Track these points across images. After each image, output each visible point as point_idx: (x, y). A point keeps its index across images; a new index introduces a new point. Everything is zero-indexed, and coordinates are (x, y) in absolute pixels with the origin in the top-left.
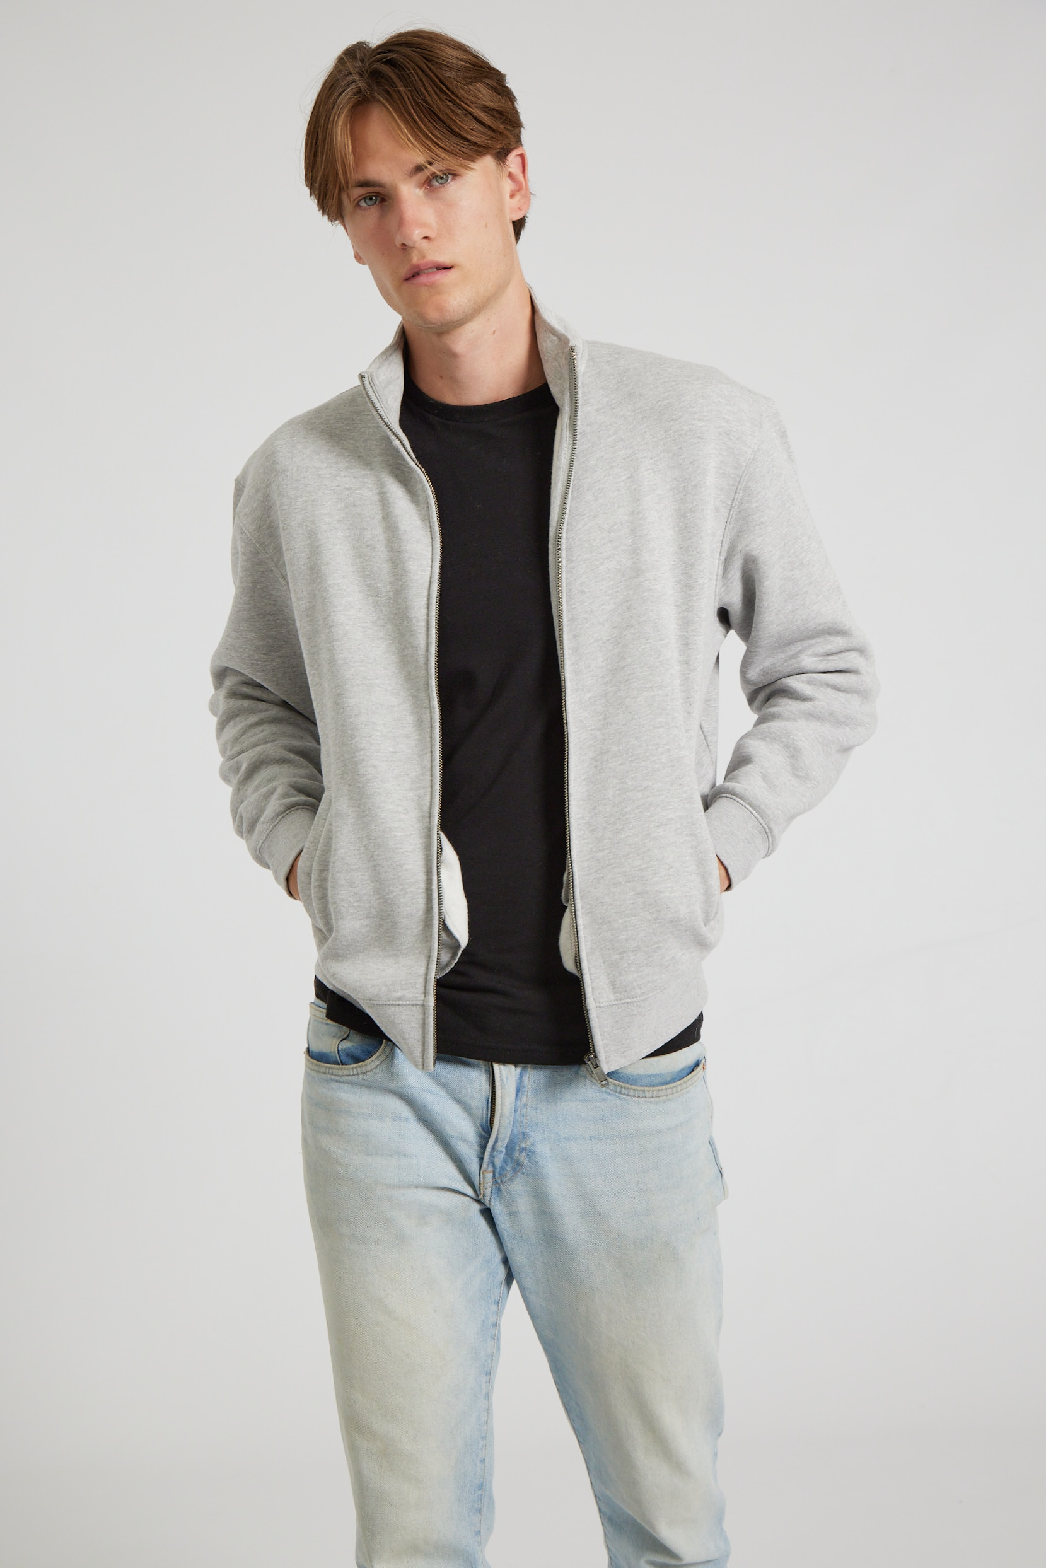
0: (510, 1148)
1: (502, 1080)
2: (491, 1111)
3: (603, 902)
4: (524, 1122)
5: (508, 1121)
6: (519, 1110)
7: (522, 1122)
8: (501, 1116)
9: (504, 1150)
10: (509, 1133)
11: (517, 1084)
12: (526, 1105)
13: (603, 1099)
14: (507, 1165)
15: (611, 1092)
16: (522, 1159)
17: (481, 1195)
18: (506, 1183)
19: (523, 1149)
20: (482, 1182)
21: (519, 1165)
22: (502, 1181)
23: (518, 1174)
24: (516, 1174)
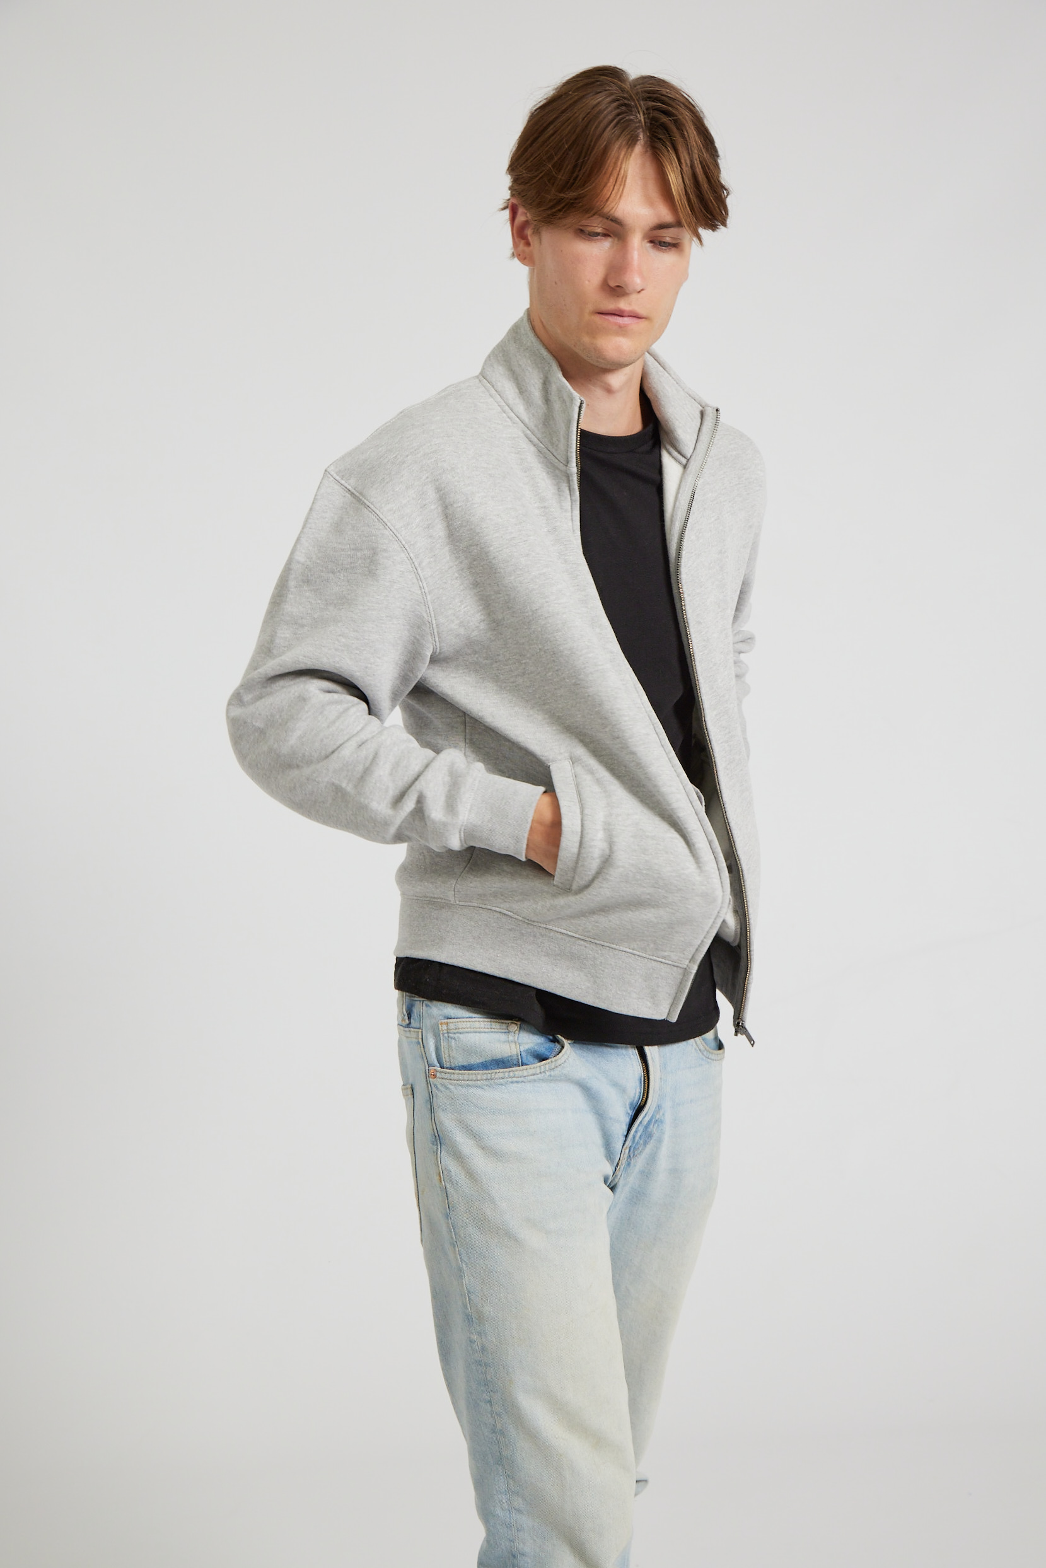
0: (649, 1123)
4: (660, 1095)
9: (645, 1125)
10: (655, 1107)
13: (700, 1065)
14: (641, 1139)
15: (704, 1058)
16: (654, 1130)
17: (617, 1171)
18: (636, 1156)
19: (657, 1120)
20: (621, 1159)
21: (650, 1136)
22: (634, 1155)
23: (647, 1146)
24: (645, 1146)
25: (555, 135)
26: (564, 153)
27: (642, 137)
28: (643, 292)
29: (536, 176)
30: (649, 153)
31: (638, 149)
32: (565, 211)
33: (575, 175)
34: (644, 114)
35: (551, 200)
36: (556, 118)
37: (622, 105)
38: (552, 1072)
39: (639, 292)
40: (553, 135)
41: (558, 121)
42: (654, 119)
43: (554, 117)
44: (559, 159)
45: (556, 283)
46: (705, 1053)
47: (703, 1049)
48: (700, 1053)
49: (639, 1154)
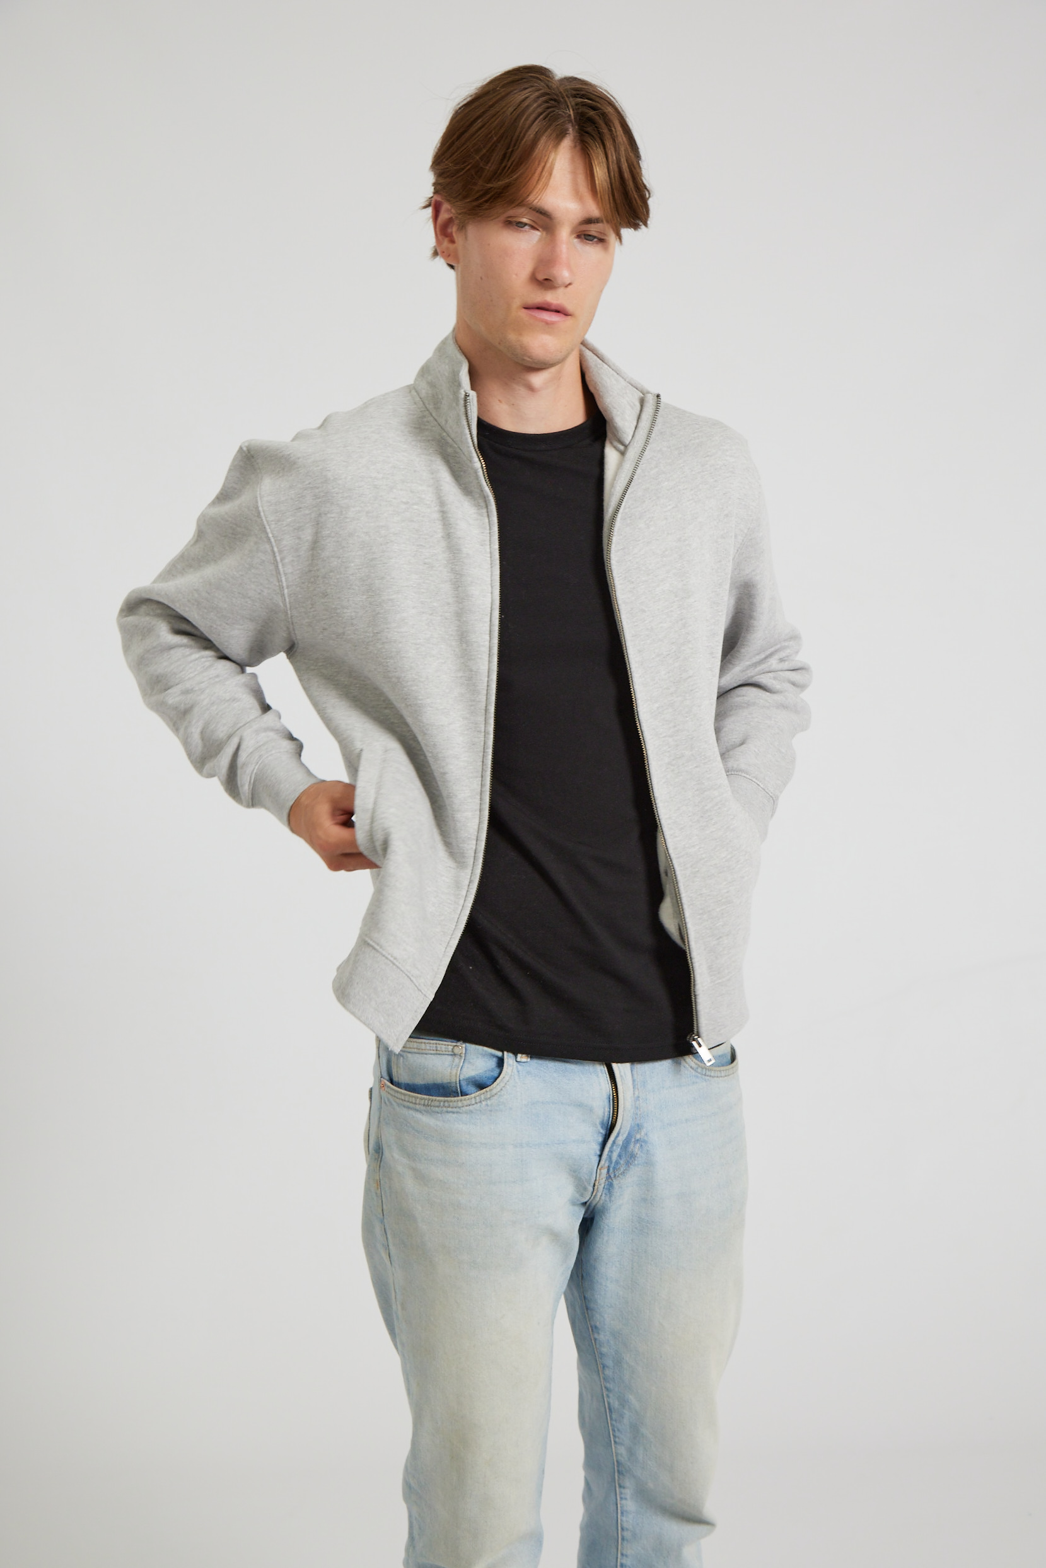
0: (627, 1141)
1: (621, 1076)
2: (613, 1107)
4: (639, 1113)
5: (629, 1115)
7: (637, 1114)
8: (624, 1110)
9: (621, 1145)
10: (630, 1126)
13: (693, 1083)
14: (621, 1159)
15: (699, 1075)
16: (636, 1150)
17: (595, 1192)
18: (618, 1176)
19: (638, 1140)
20: (597, 1179)
21: (633, 1156)
22: (615, 1176)
23: (631, 1166)
24: (629, 1167)
25: (483, 129)
26: (492, 146)
27: (571, 131)
28: (570, 287)
29: (463, 169)
30: (578, 147)
31: (567, 143)
32: (491, 202)
33: (503, 165)
34: (573, 110)
35: (478, 192)
36: (484, 113)
37: (551, 100)
38: (488, 1101)
39: (566, 286)
40: (480, 128)
41: (487, 115)
42: (582, 115)
43: (481, 112)
44: (487, 151)
45: (481, 278)
46: (699, 1070)
47: (697, 1066)
48: (692, 1071)
49: (621, 1175)
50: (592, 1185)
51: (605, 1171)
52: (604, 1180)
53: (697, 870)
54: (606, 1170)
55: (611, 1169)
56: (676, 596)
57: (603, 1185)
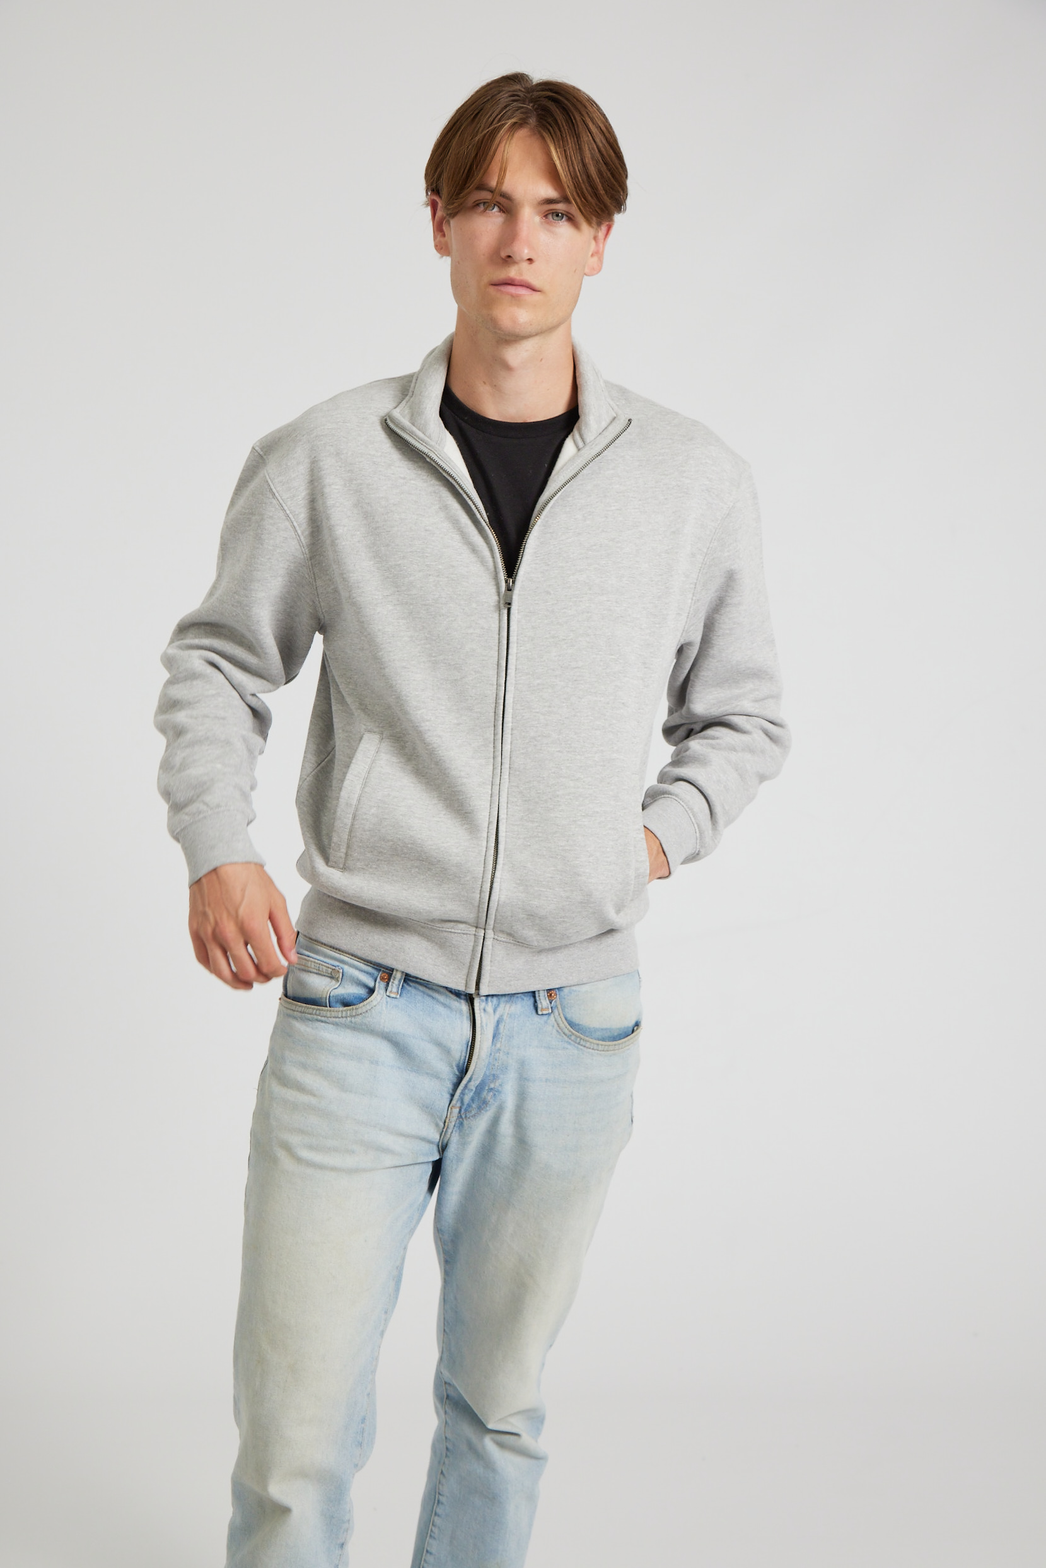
0: (480, 1089)
1: (482, 1026)
2: (470, 1053)
3: (525, 867)
4: (496, 1065)
5: (483, 1064)
6: (493, 1054)
7: (494, 1065)
8: (478, 1058)
9: (474, 1089)
10: (482, 1074)
11: (494, 1031)
12: (499, 1050)
13: (564, 1048)
14: (473, 1102)
15: (572, 1042)
16: (489, 1098)
17: (445, 1128)
18: (469, 1118)
19: (492, 1089)
20: (448, 1116)
21: (485, 1102)
22: (466, 1117)
23: (482, 1111)
24: (480, 1111)
46: (573, 1037)
47: (570, 1033)
48: (564, 1036)
49: (472, 1116)
50: (443, 1121)
51: (456, 1111)
52: (455, 1118)
53: (529, 844)
54: (458, 1109)
55: (463, 1110)
56: (590, 589)
57: (453, 1123)
